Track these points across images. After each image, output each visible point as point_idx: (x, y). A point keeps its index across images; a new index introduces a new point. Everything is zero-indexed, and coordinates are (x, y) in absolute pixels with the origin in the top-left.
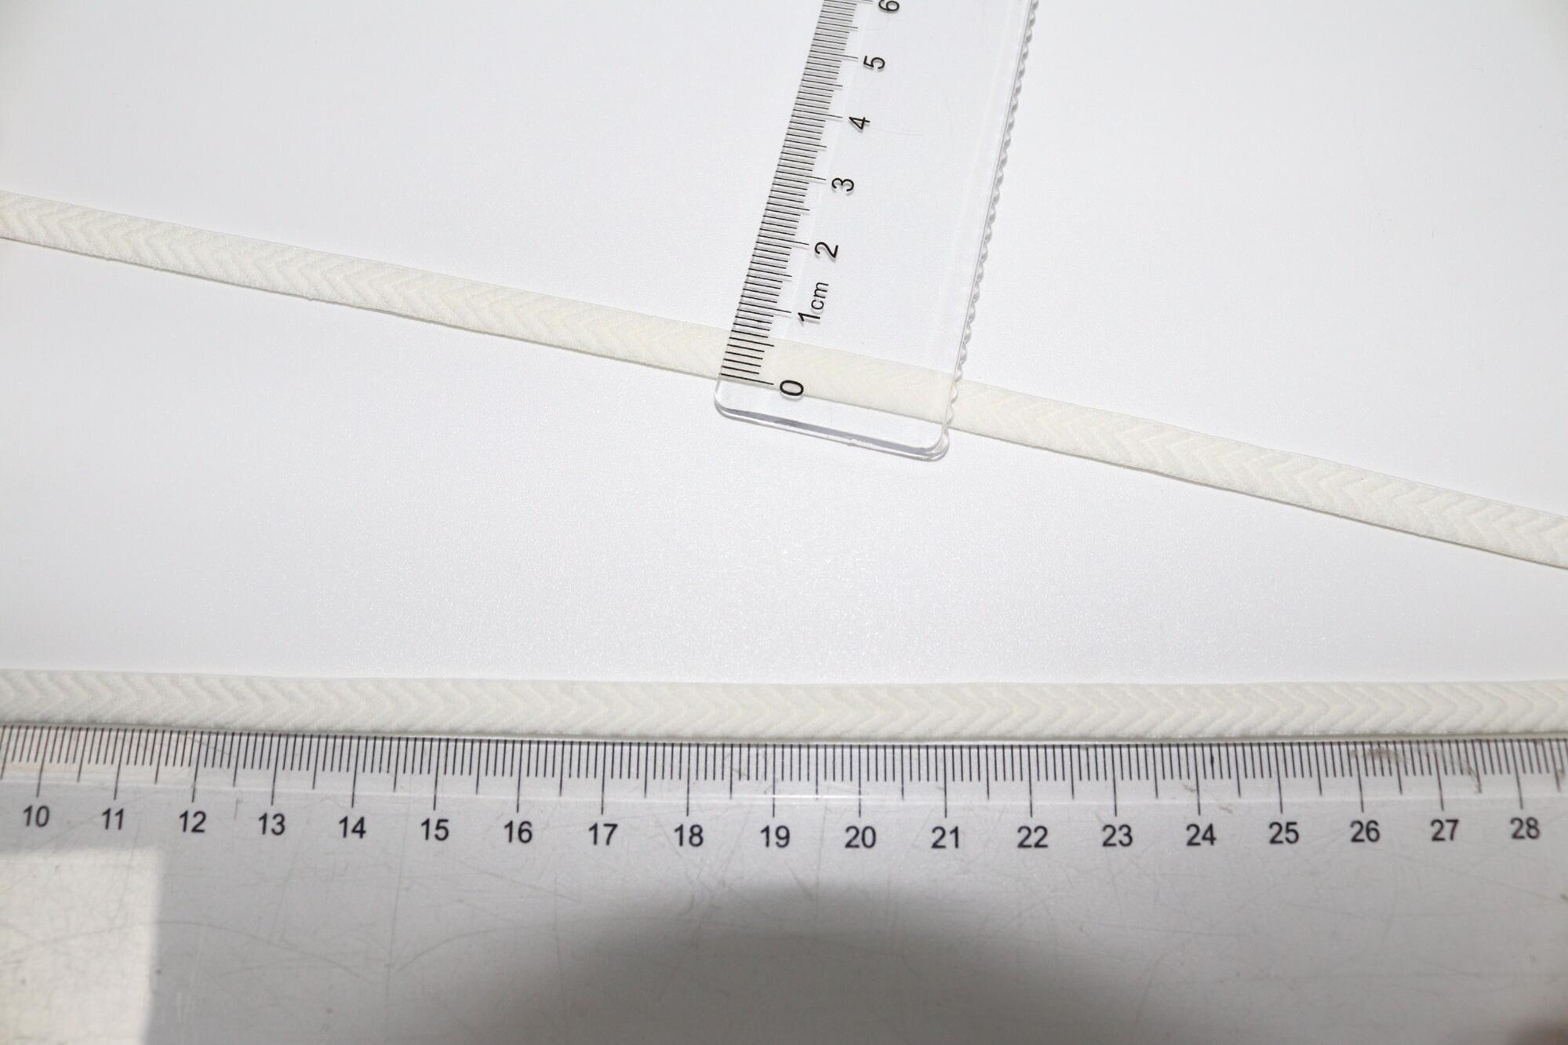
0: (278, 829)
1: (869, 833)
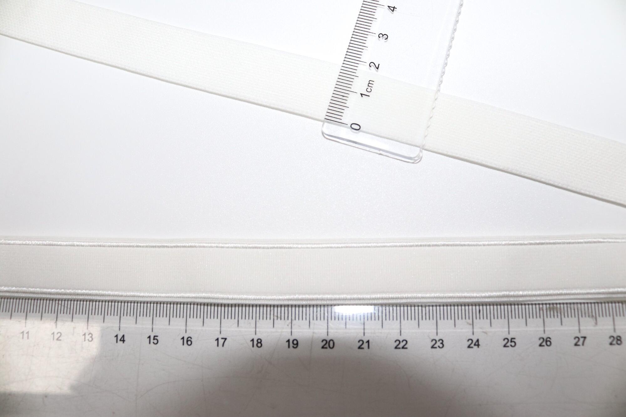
0: (90, 339)
1: (331, 343)
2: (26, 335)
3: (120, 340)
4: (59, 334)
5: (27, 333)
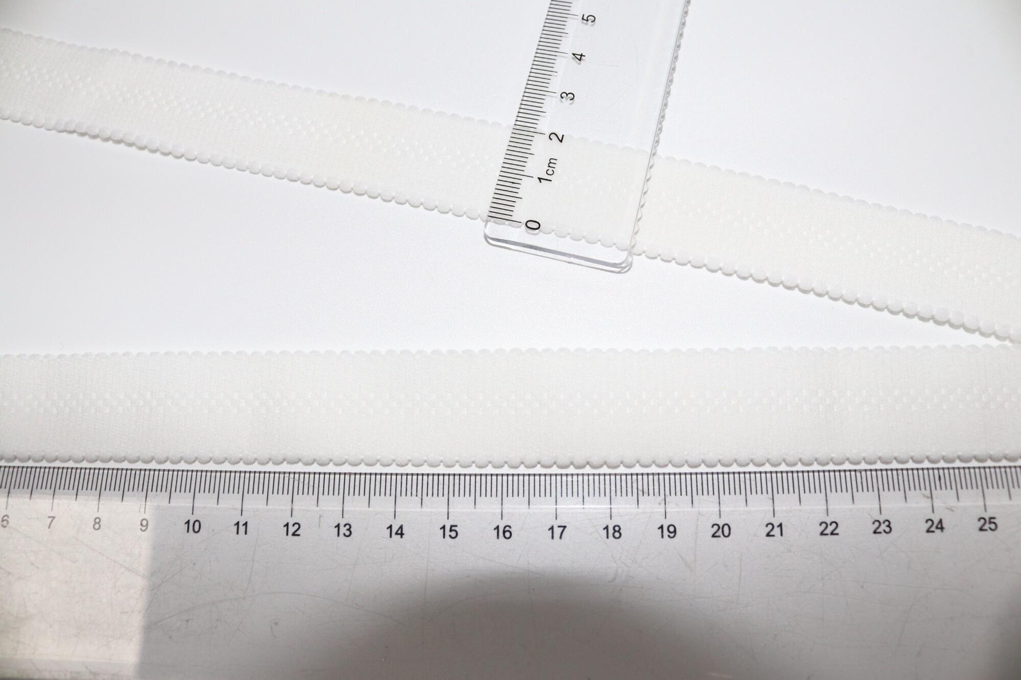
0: (348, 533)
1: (726, 528)
2: (242, 529)
3: (397, 534)
4: (297, 526)
5: (243, 525)
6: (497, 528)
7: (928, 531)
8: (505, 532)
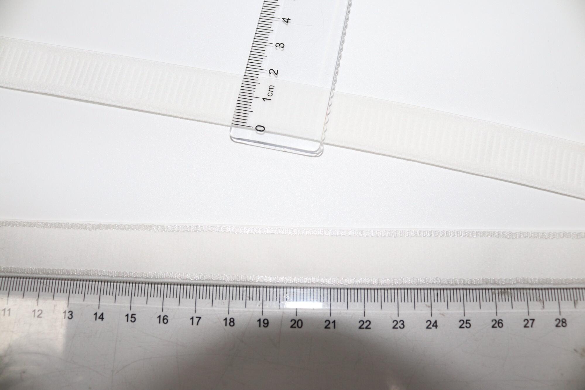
0: (70, 317)
1: (300, 322)
2: (7, 312)
4: (40, 312)
5: (8, 310)
6: (160, 317)
7: (428, 328)
8: (164, 319)
